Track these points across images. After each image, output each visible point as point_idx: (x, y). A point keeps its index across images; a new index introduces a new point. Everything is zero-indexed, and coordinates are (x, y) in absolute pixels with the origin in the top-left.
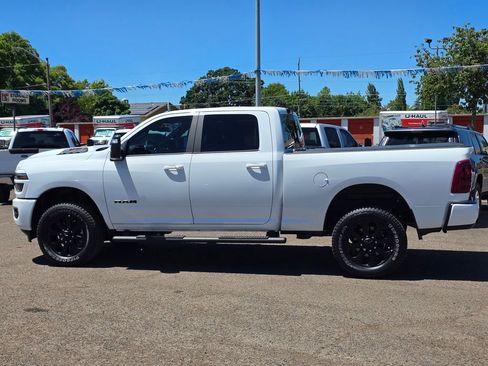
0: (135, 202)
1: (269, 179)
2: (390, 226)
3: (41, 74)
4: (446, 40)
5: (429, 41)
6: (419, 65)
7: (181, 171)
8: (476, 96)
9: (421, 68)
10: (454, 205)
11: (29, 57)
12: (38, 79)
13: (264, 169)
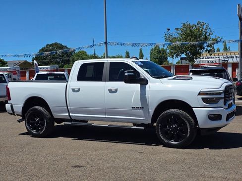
4: (177, 29)
5: (169, 30)
6: (166, 41)
8: (193, 55)
9: (167, 42)
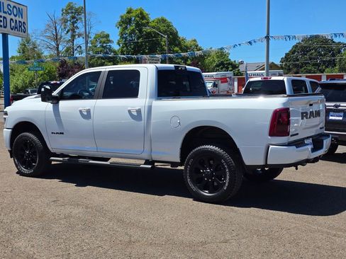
0: (63, 133)
1: (141, 120)
2: (223, 161)
3: (179, 45)
7: (88, 111)
10: (271, 146)
11: (171, 34)
12: (176, 49)
13: (139, 111)
